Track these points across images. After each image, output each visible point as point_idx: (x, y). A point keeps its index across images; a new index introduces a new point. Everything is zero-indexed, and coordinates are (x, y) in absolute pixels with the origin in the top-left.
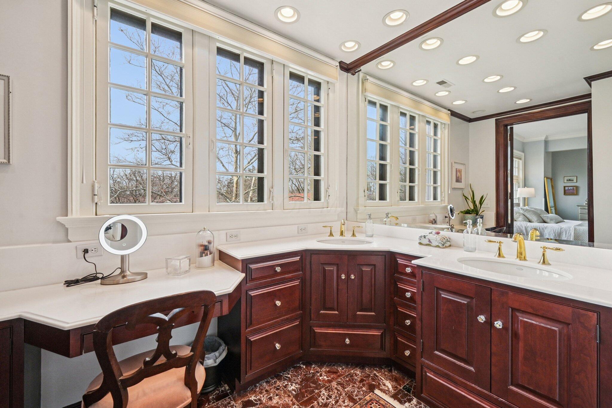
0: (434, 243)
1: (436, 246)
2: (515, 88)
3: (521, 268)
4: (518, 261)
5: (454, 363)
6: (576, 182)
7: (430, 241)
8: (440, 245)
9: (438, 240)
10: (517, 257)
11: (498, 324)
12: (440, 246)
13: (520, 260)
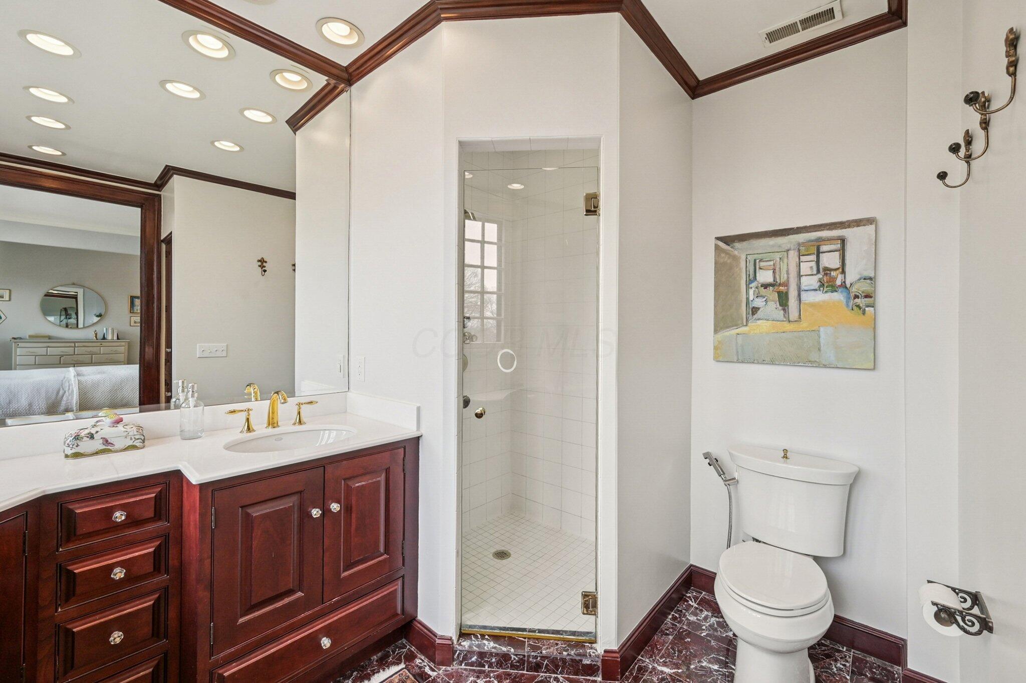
0: (119, 444)
1: (124, 449)
2: (68, 127)
3: (279, 437)
4: (270, 430)
5: (276, 609)
6: (8, 299)
7: (106, 441)
8: (137, 443)
9: (130, 434)
10: (269, 424)
11: (335, 507)
12: (138, 445)
13: (274, 427)
